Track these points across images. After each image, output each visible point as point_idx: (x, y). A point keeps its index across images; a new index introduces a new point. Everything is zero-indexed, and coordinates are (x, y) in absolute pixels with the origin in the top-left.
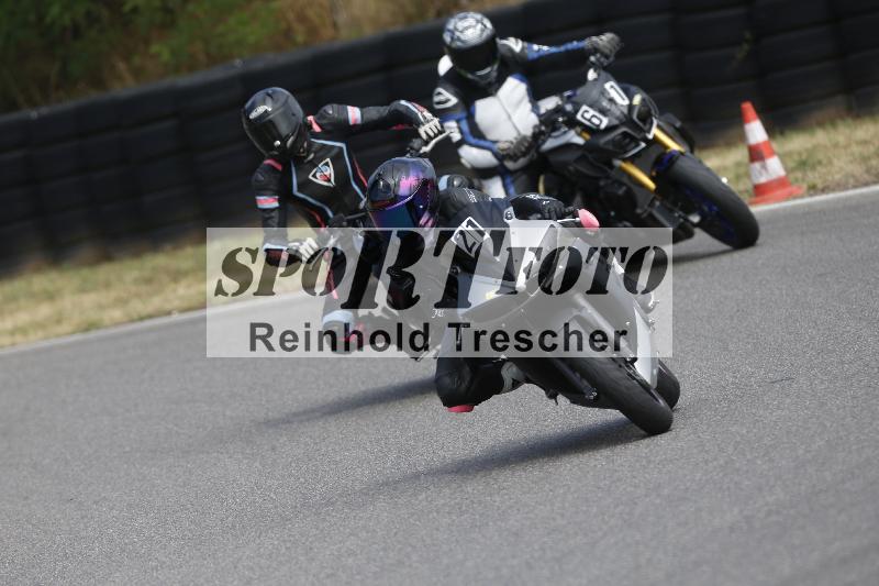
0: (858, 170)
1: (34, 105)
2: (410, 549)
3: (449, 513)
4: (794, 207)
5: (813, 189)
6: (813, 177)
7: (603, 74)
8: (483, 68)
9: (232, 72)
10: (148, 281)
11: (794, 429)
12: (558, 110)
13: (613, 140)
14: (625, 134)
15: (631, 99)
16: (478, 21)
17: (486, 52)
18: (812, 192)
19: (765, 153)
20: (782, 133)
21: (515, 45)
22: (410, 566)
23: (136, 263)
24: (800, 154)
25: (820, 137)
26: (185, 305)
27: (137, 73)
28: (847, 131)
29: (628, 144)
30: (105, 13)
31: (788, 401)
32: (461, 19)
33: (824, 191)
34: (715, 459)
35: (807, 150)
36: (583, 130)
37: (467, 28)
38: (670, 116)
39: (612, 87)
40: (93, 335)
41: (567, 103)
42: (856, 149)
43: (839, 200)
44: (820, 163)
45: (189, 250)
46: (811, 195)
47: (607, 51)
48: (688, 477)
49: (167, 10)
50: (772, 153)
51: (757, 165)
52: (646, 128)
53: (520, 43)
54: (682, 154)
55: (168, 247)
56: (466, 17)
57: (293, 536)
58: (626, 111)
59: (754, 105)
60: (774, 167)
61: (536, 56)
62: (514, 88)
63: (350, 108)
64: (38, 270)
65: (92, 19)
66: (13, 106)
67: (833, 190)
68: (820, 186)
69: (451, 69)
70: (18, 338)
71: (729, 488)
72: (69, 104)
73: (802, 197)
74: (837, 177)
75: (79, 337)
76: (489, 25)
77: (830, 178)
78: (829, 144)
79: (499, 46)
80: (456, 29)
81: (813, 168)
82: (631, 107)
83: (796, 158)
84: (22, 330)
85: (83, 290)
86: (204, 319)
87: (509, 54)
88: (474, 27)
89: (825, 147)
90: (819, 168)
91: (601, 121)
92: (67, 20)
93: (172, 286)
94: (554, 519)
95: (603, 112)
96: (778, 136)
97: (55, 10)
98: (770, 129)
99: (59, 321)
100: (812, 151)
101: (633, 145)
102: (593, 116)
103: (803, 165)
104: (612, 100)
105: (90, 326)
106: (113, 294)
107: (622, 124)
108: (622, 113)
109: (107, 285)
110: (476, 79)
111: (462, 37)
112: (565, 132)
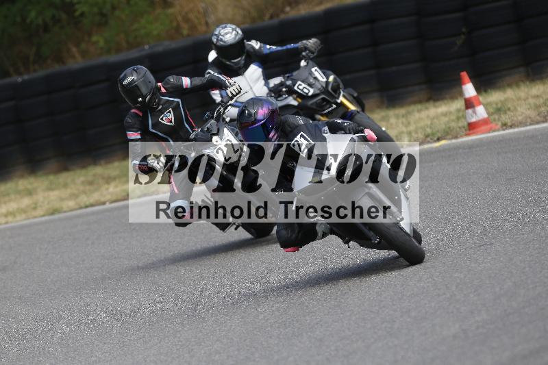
0: (532, 114)
1: (20, 74)
2: (254, 350)
3: (278, 327)
4: (493, 137)
5: (505, 126)
6: (505, 118)
7: (310, 62)
8: (236, 59)
9: (143, 53)
10: (91, 183)
11: (493, 275)
12: (282, 84)
13: (316, 102)
14: (323, 99)
15: (328, 78)
16: (233, 30)
17: (238, 48)
18: (504, 127)
19: (475, 102)
20: (486, 91)
21: (256, 45)
22: (254, 360)
23: (83, 172)
24: (497, 104)
25: (510, 93)
26: (114, 198)
27: (84, 54)
28: (526, 90)
29: (326, 105)
30: (64, 16)
31: (490, 258)
32: (223, 28)
33: (511, 127)
34: (444, 294)
35: (501, 101)
36: (298, 97)
37: (226, 34)
38: (351, 90)
39: (316, 70)
40: (56, 216)
41: (287, 80)
42: (531, 101)
43: (521, 132)
44: (509, 109)
45: (116, 164)
46: (504, 130)
47: (313, 49)
48: (427, 305)
49: (102, 15)
50: (480, 103)
51: (470, 111)
52: (336, 96)
53: (259, 44)
54: (358, 112)
55: (103, 162)
56: (226, 27)
57: (181, 342)
58: (324, 85)
59: (468, 73)
60: (481, 112)
61: (268, 51)
62: (254, 71)
63: (183, 78)
64: (22, 177)
65: (56, 20)
66: (6, 74)
67: (518, 126)
68: (509, 124)
69: (216, 58)
70: (10, 219)
71: (452, 312)
72: (41, 73)
73: (498, 130)
74: (520, 118)
75: (47, 218)
76: (240, 32)
77: (515, 119)
78: (514, 97)
79: (246, 45)
80: (220, 34)
81: (505, 113)
82: (327, 83)
83: (494, 106)
84: (12, 214)
85: (50, 189)
86: (127, 207)
87: (252, 50)
88: (231, 33)
89: (512, 99)
90: (508, 112)
91: (309, 91)
92: (40, 21)
93: (106, 186)
94: (344, 331)
95: (311, 85)
96: (484, 93)
97: (33, 14)
98: (478, 89)
99: (35, 208)
100: (504, 102)
101: (328, 106)
102: (304, 88)
103: (498, 110)
104: (316, 78)
105: (54, 211)
106: (69, 191)
107: (322, 93)
108: (322, 86)
109: (65, 186)
110: (232, 64)
111: (223, 39)
112: (286, 98)
